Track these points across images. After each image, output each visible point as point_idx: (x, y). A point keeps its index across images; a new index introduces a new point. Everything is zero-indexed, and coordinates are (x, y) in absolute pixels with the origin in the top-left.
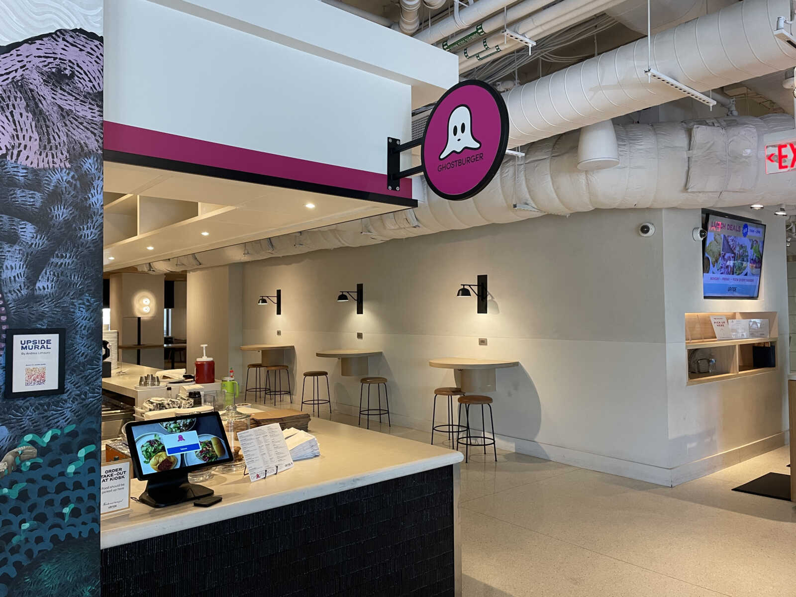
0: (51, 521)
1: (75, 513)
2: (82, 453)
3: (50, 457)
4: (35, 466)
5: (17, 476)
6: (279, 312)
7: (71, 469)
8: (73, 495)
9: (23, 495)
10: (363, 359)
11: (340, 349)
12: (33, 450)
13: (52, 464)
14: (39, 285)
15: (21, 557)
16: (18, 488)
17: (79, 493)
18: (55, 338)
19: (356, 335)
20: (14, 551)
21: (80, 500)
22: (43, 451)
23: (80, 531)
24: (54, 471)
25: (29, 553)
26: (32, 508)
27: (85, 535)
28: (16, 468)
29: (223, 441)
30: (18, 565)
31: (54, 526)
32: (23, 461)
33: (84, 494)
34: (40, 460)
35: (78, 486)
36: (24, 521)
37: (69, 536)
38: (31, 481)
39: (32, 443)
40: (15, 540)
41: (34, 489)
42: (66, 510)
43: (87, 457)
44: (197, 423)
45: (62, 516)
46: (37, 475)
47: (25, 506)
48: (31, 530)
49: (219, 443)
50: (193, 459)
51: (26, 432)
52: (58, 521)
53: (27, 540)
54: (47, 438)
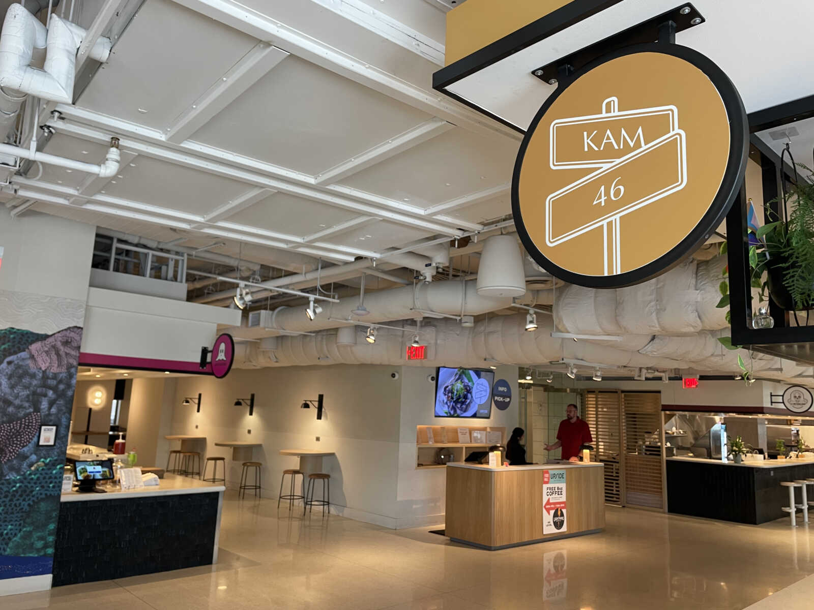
0: (46, 488)
1: (54, 487)
2: (58, 467)
3: (48, 467)
4: (43, 470)
5: (37, 472)
6: (198, 411)
7: (54, 472)
8: (54, 480)
9: (38, 478)
10: (249, 448)
11: (236, 440)
12: (43, 464)
13: (49, 469)
14: (52, 410)
15: (35, 499)
16: (37, 476)
17: (56, 480)
18: (54, 428)
19: (247, 431)
20: (33, 496)
21: (56, 482)
22: (46, 465)
23: (55, 493)
24: (49, 472)
25: (38, 498)
26: (40, 483)
27: (56, 495)
28: (37, 469)
29: (111, 472)
30: (33, 501)
31: (46, 490)
32: (39, 467)
33: (57, 481)
34: (44, 468)
35: (56, 478)
36: (37, 487)
37: (51, 495)
38: (41, 474)
39: (43, 462)
40: (34, 493)
41: (41, 477)
42: (51, 485)
43: (60, 468)
44: (102, 463)
45: (49, 487)
46: (43, 472)
47: (38, 482)
48: (39, 490)
49: (110, 472)
50: (98, 476)
51: (42, 458)
52: (48, 489)
53: (37, 494)
54: (48, 460)
